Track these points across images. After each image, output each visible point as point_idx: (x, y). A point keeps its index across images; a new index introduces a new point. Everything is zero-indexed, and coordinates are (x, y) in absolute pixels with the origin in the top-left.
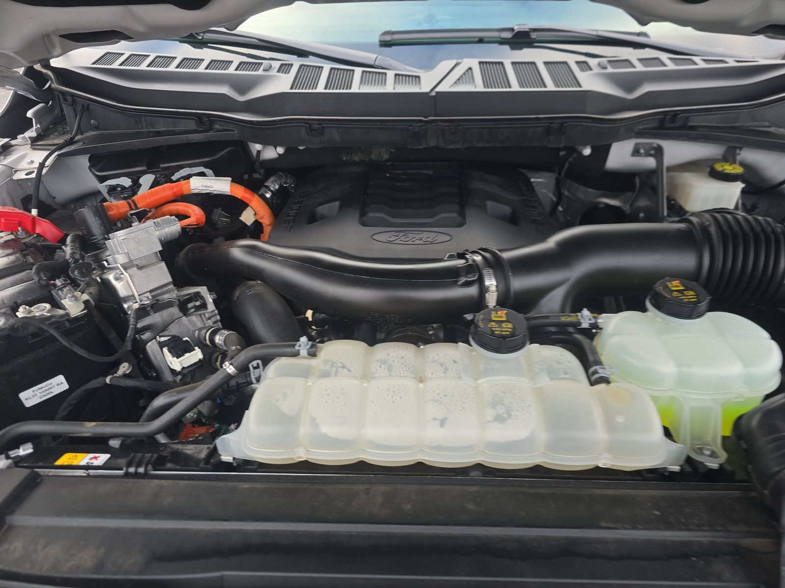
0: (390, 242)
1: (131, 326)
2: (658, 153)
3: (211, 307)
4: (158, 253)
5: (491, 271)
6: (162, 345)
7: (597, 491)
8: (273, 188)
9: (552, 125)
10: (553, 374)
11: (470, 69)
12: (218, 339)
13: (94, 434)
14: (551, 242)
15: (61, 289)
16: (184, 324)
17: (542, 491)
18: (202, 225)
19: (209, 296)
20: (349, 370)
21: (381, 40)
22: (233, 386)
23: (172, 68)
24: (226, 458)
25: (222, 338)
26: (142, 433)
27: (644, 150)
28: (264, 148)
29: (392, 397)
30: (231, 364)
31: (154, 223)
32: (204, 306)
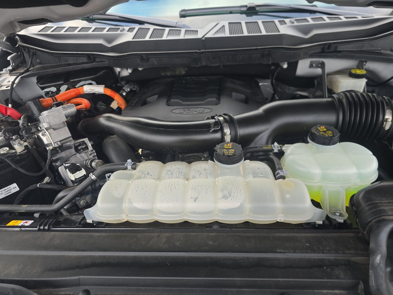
0: (180, 113)
1: (49, 158)
2: (322, 66)
3: (90, 148)
4: (65, 122)
5: (227, 125)
6: (66, 168)
7: (278, 235)
8: (127, 90)
9: (264, 52)
10: (255, 175)
11: (224, 26)
12: (93, 164)
13: (26, 211)
14: (261, 110)
15: (15, 140)
16: (78, 158)
17: (249, 235)
18: (88, 108)
19: (89, 142)
20: (151, 175)
21: (180, 14)
22: (98, 187)
23: (76, 32)
24: (89, 221)
25: (95, 163)
26: (50, 210)
27: (315, 65)
28: (122, 70)
29: (171, 187)
30: (94, 174)
31: (62, 107)
32: (87, 148)
